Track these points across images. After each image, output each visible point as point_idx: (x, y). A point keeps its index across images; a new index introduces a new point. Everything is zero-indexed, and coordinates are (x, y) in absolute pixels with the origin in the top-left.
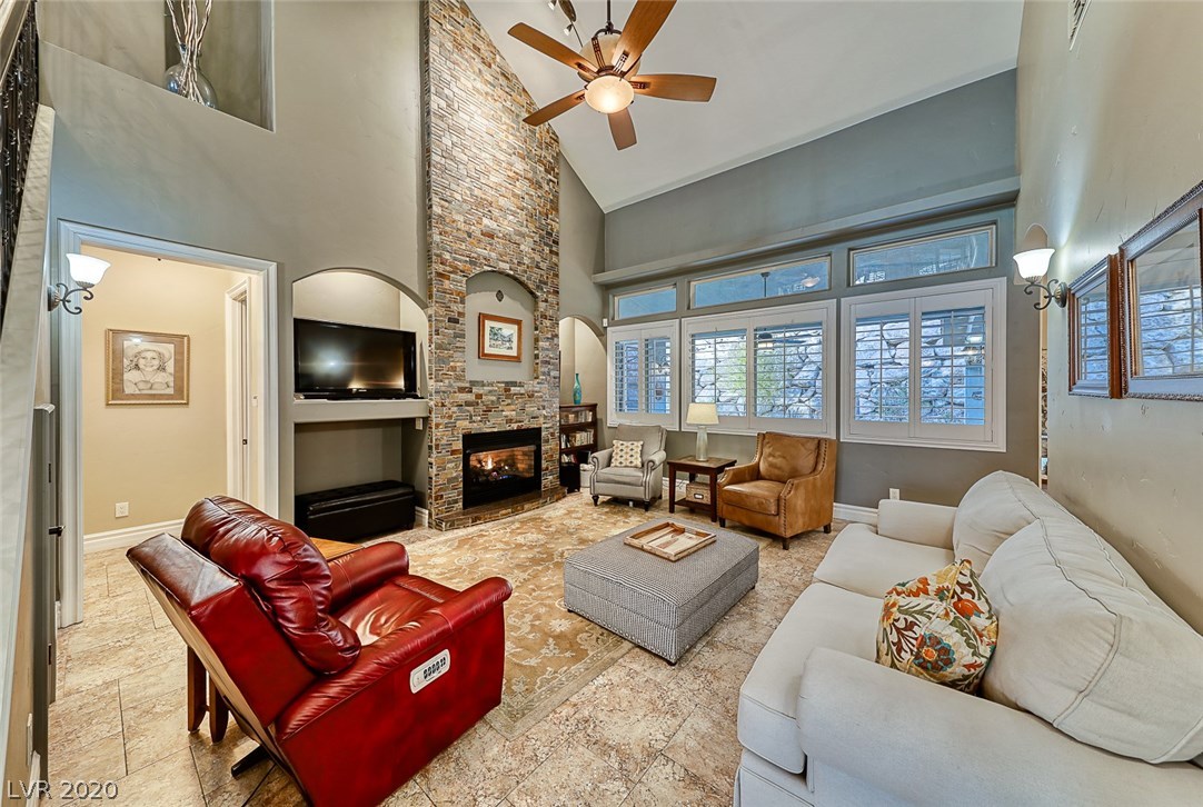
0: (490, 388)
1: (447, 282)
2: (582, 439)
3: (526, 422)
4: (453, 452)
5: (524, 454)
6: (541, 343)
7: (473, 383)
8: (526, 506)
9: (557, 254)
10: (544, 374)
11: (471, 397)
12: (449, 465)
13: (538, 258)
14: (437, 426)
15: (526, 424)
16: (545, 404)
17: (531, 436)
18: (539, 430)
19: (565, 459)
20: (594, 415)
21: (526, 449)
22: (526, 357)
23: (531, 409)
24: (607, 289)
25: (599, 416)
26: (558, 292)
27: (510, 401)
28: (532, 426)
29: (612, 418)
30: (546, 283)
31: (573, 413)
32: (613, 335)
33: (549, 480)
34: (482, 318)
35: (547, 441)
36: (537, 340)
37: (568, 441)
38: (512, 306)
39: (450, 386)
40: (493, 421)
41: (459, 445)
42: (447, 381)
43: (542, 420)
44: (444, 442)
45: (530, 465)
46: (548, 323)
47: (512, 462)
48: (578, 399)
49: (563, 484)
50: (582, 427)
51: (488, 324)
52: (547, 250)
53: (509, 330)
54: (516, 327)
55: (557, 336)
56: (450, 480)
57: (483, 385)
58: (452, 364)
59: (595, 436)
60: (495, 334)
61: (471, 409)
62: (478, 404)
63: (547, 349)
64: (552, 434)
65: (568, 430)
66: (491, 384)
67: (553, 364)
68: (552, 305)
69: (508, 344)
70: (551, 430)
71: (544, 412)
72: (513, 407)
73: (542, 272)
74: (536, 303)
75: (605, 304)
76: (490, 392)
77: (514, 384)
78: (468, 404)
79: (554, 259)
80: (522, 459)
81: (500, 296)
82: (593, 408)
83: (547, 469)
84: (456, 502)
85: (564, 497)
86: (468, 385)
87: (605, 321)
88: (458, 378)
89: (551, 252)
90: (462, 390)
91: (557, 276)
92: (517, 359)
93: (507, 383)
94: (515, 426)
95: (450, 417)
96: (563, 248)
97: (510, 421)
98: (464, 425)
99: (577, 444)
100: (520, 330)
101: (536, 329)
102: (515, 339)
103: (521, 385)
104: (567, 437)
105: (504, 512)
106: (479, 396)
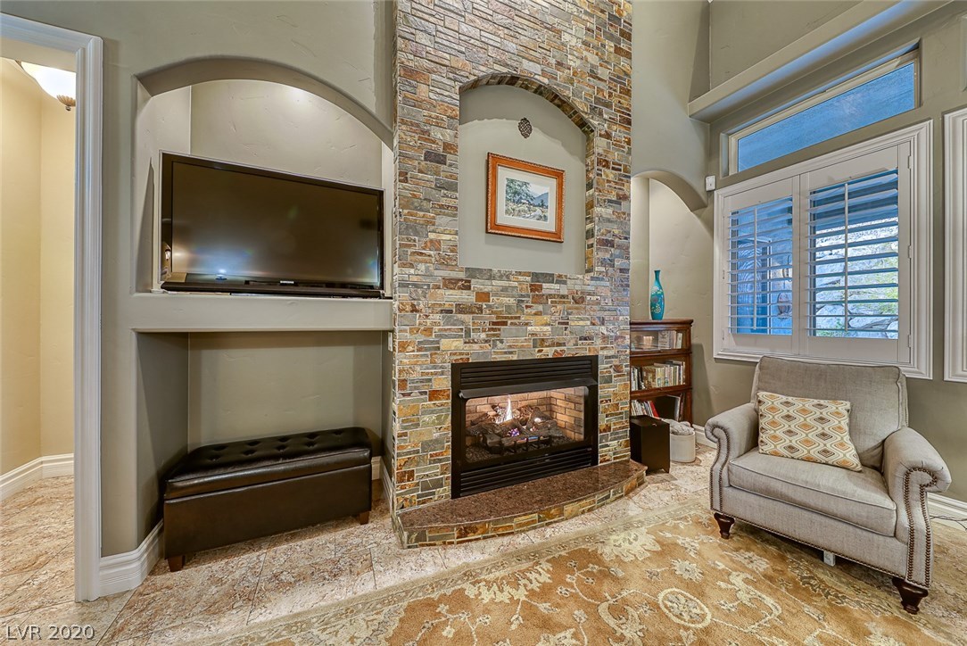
0: (504, 283)
1: (423, 87)
2: (665, 376)
3: (570, 345)
4: (434, 395)
5: (567, 399)
6: (597, 210)
7: (473, 272)
8: (568, 508)
9: (628, 55)
10: (603, 262)
11: (467, 297)
12: (426, 418)
13: (593, 59)
14: (403, 346)
15: (570, 350)
16: (605, 315)
17: (580, 370)
18: (592, 361)
19: (639, 409)
20: (687, 339)
21: (570, 391)
22: (572, 233)
23: (579, 323)
24: (714, 125)
25: (694, 341)
26: (629, 123)
27: (540, 308)
28: (581, 353)
29: (721, 342)
30: (608, 105)
31: (649, 333)
32: (725, 202)
33: (613, 447)
34: (493, 162)
35: (609, 380)
36: (590, 206)
37: (641, 378)
38: (547, 145)
39: (428, 275)
40: (509, 341)
41: (444, 383)
42: (422, 267)
43: (598, 343)
44: (415, 376)
45: (576, 419)
46: (610, 174)
47: (547, 410)
48: (658, 311)
49: (636, 455)
50: (664, 358)
51: (504, 174)
52: (610, 45)
53: (541, 187)
54: (553, 182)
55: (626, 198)
56: (426, 445)
57: (491, 278)
58: (432, 236)
59: (689, 372)
60: (516, 193)
61: (467, 318)
62: (480, 309)
63: (609, 221)
64: (617, 369)
65: (641, 361)
66: (507, 276)
67: (619, 247)
68: (618, 145)
69: (539, 211)
70: (616, 362)
71: (603, 329)
72: (546, 318)
73: (602, 85)
74: (589, 141)
75: (712, 150)
76: (505, 289)
77: (549, 278)
78: (461, 309)
79: (623, 61)
80: (565, 406)
81: (525, 127)
82: (685, 326)
83: (608, 428)
84: (438, 484)
85: (641, 483)
86: (462, 275)
87: (711, 181)
88: (444, 262)
89: (618, 50)
90: (450, 283)
91: (628, 92)
92: (555, 238)
93: (535, 276)
94: (549, 352)
95: (428, 331)
96: (638, 45)
97: (540, 342)
98: (454, 347)
99: (658, 384)
100: (560, 186)
101: (589, 186)
102: (552, 203)
103: (561, 280)
104: (641, 371)
105: (523, 519)
106: (483, 296)
